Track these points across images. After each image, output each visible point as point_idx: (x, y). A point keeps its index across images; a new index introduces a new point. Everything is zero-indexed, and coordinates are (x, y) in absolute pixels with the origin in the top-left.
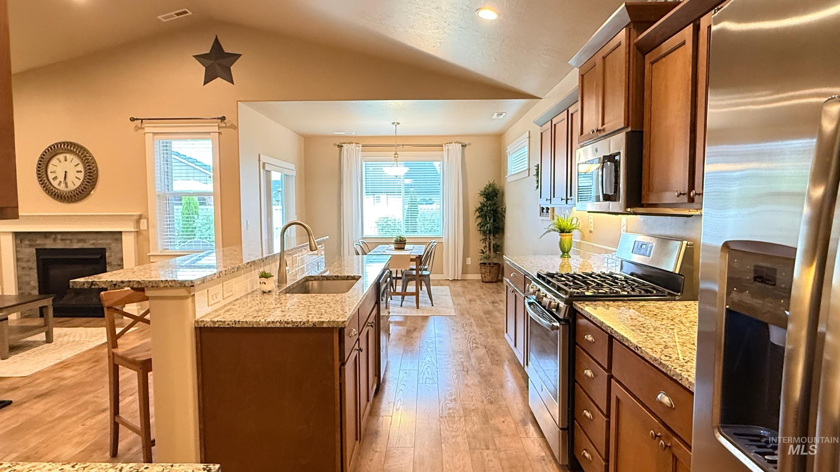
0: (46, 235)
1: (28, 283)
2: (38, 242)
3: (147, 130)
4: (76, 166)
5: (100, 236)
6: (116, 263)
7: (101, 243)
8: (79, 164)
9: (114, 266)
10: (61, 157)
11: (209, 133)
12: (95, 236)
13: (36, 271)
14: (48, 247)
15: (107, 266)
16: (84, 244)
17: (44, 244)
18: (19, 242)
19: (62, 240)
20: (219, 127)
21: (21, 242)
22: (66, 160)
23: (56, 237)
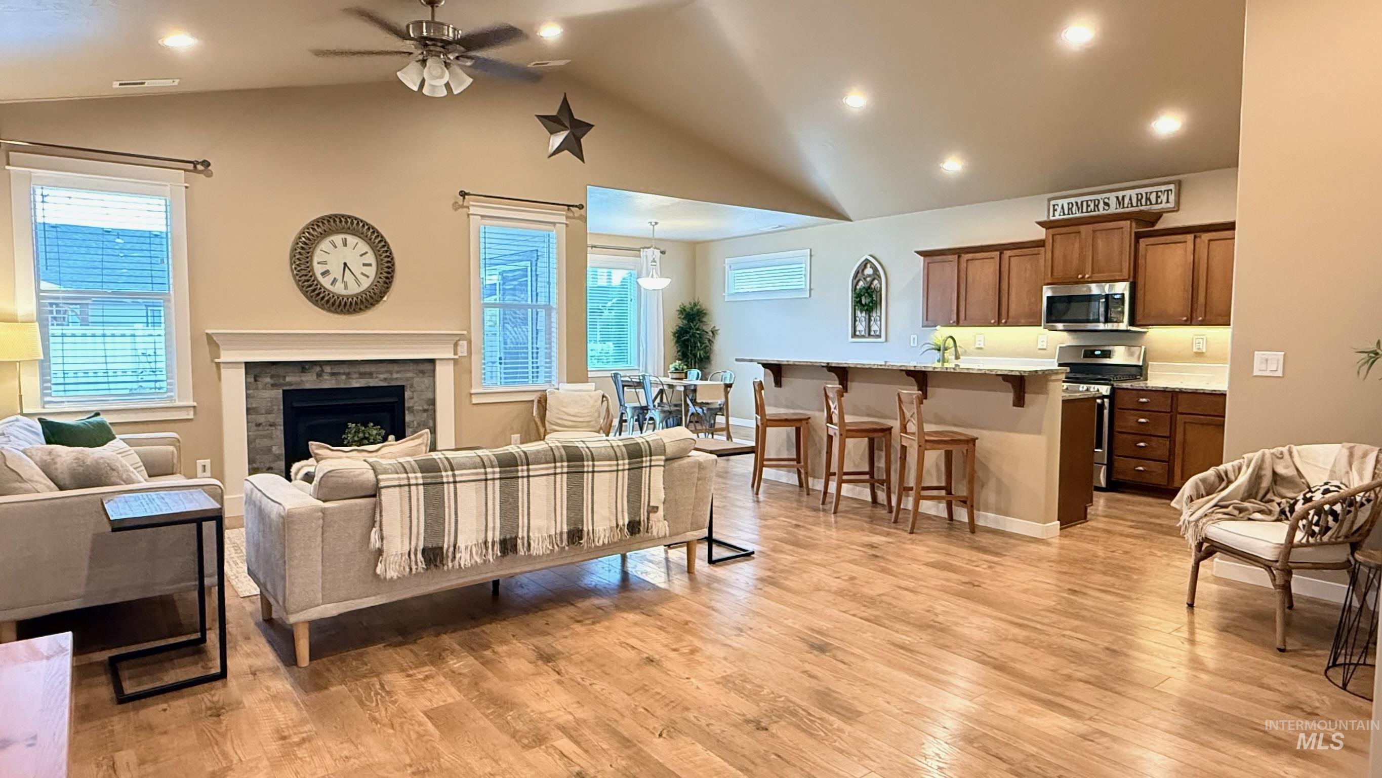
0: (303, 366)
1: (269, 450)
2: (288, 379)
3: (472, 210)
4: (361, 255)
5: (396, 367)
6: (421, 408)
7: (397, 377)
8: (366, 253)
9: (418, 411)
10: (338, 238)
11: (554, 224)
12: (390, 367)
13: (282, 428)
14: (308, 386)
15: (407, 412)
16: (370, 380)
17: (301, 382)
18: (252, 380)
19: (333, 374)
20: (567, 217)
21: (256, 380)
22: (345, 245)
23: (322, 371)
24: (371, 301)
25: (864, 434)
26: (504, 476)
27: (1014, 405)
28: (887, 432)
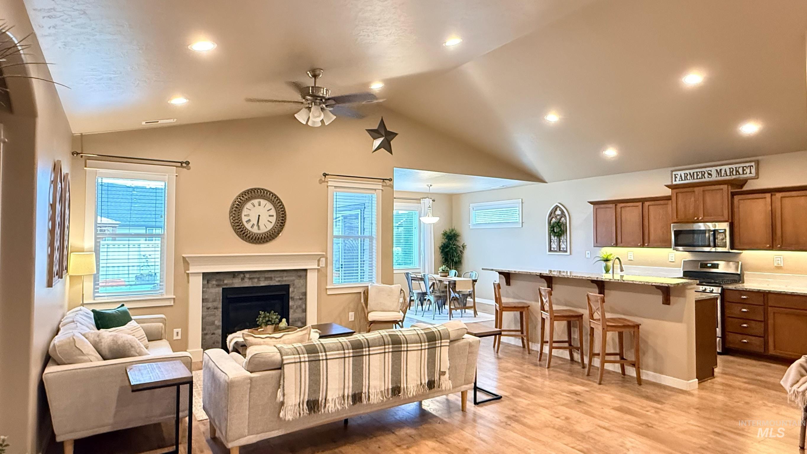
0: (234, 274)
1: (213, 323)
2: (226, 282)
3: (330, 184)
4: (268, 211)
5: (285, 274)
6: (298, 297)
7: (286, 280)
8: (271, 209)
9: (297, 299)
10: (256, 202)
11: (375, 190)
12: (281, 274)
13: (221, 310)
14: (236, 286)
15: (290, 300)
16: (270, 282)
17: (233, 283)
18: (206, 282)
19: (250, 279)
20: (383, 186)
21: (208, 283)
22: (260, 205)
23: (245, 276)
24: (273, 236)
25: (565, 318)
26: (355, 355)
27: (663, 303)
28: (580, 318)
